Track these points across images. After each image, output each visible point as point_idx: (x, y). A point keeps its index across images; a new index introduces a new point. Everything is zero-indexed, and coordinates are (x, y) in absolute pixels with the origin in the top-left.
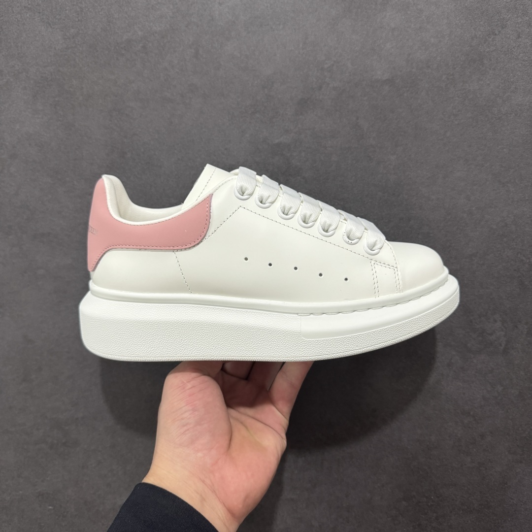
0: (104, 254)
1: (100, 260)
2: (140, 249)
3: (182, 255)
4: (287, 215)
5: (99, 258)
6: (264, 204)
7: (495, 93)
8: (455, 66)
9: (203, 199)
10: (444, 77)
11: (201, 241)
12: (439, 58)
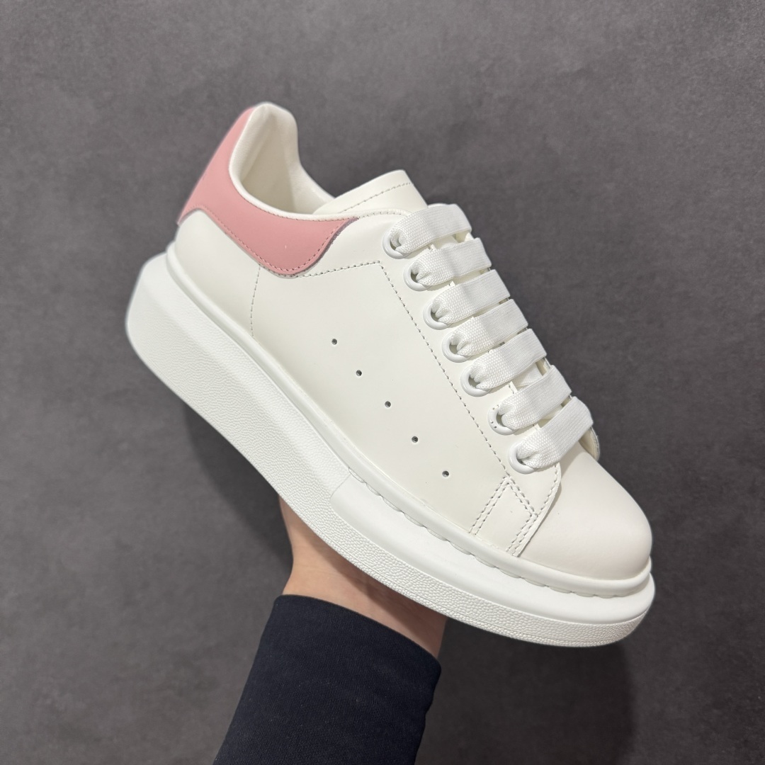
7: (755, 57)
8: (684, 28)
10: (669, 47)
12: (655, 21)
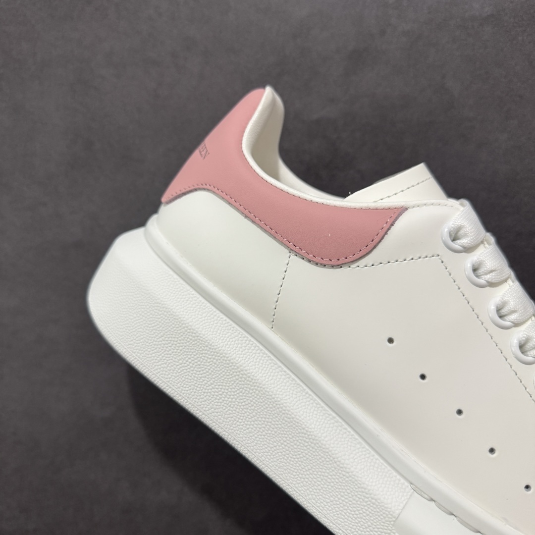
0: (196, 190)
1: (184, 194)
2: (246, 217)
3: (298, 265)
4: (501, 317)
5: (184, 191)
6: (477, 276)
9: (387, 207)
11: (340, 266)
